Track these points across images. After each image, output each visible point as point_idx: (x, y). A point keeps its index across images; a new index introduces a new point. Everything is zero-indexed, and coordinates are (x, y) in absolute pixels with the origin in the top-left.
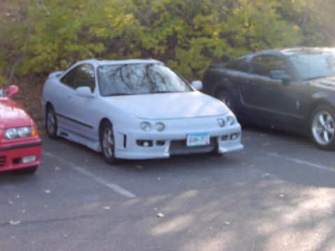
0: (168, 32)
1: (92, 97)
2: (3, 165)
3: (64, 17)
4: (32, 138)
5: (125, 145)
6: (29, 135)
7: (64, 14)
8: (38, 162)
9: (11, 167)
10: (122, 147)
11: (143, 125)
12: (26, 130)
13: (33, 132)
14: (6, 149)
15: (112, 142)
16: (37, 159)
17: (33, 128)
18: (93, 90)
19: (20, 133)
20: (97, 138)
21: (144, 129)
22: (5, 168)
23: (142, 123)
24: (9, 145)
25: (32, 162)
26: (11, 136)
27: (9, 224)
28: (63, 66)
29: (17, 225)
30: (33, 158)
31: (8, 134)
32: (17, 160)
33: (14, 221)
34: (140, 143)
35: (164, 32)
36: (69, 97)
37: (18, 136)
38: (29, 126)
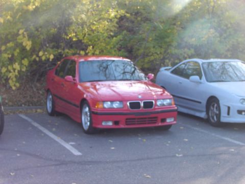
0: (233, 42)
1: (201, 83)
2: (156, 123)
3: (169, 31)
4: (172, 106)
5: (228, 114)
6: (170, 104)
7: (169, 29)
8: (175, 122)
9: (160, 124)
10: (226, 115)
11: (241, 101)
12: (168, 101)
13: (173, 103)
14: (158, 113)
15: (218, 112)
16: (175, 120)
17: (173, 100)
18: (201, 78)
19: (165, 103)
20: (205, 110)
21: (242, 103)
22: (157, 125)
23: (241, 100)
24: (160, 110)
25: (172, 122)
26: (160, 104)
27: (176, 156)
28: (165, 63)
29: (181, 157)
30: (172, 120)
31: (159, 103)
32: (163, 120)
33: (179, 154)
34: (240, 112)
35: (231, 42)
36: (181, 83)
37: (164, 105)
38: (170, 99)
